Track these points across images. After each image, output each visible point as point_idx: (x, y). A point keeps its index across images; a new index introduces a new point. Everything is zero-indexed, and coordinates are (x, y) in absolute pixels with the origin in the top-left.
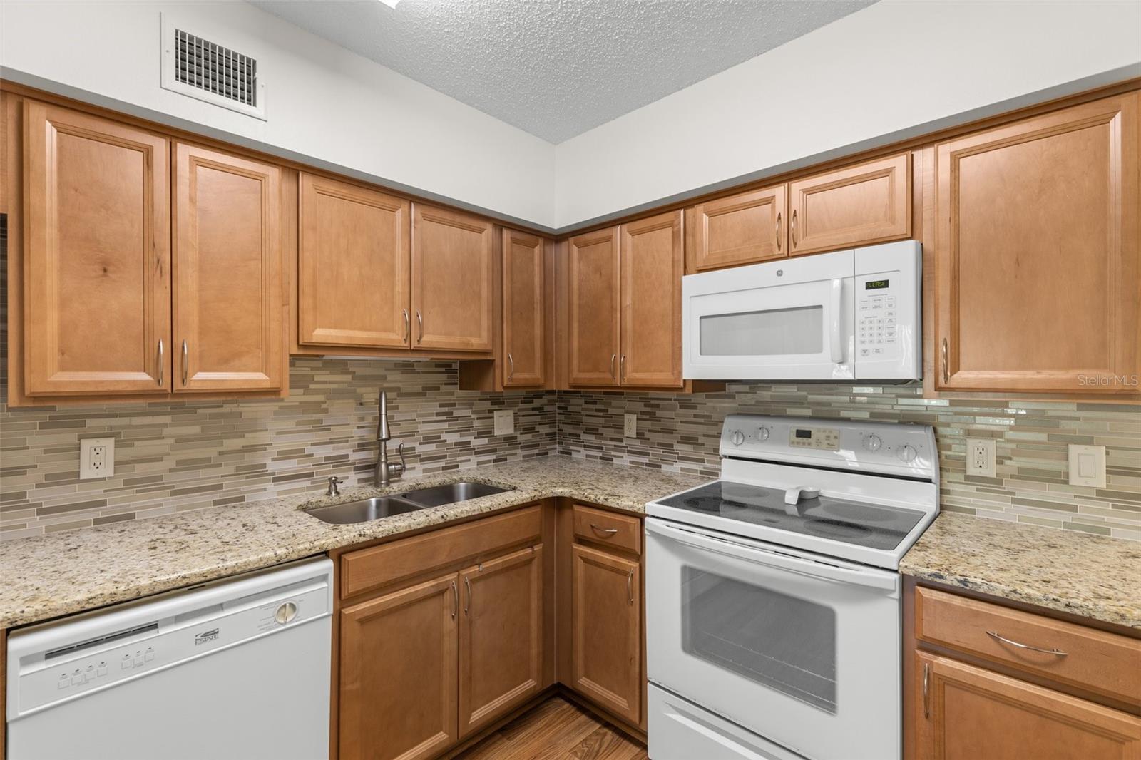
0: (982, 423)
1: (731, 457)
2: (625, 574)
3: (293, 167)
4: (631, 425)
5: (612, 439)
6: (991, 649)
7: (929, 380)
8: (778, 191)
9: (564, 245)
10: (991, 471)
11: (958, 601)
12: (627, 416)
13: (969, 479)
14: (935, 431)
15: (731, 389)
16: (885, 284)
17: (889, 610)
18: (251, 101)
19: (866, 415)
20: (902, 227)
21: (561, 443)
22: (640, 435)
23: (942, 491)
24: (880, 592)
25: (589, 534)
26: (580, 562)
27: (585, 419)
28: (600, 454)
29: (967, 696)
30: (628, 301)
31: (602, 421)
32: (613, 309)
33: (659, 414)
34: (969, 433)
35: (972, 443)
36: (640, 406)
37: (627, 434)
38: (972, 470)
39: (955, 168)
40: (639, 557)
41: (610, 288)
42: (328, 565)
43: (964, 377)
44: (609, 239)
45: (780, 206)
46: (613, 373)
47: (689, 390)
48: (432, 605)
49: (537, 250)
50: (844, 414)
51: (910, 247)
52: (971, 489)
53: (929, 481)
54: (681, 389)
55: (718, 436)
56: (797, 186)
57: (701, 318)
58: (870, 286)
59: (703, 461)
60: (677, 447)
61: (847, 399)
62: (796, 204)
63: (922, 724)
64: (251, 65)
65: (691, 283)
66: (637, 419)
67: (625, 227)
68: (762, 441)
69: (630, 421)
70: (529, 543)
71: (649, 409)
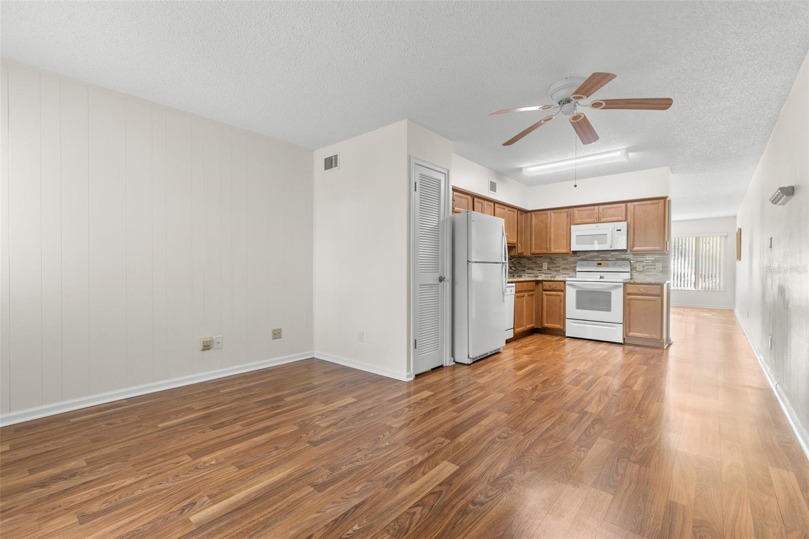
0: (640, 259)
1: (579, 272)
2: (560, 295)
3: (495, 202)
4: (545, 266)
5: (538, 271)
6: (638, 292)
7: (629, 250)
8: (597, 207)
9: (529, 214)
10: (641, 269)
11: (633, 286)
12: (544, 263)
13: (637, 272)
14: (630, 262)
15: (578, 254)
16: (620, 230)
17: (621, 290)
18: (496, 192)
19: (614, 259)
20: (624, 219)
21: (517, 273)
22: (548, 269)
23: (631, 275)
24: (620, 286)
25: (548, 288)
26: (545, 296)
27: (527, 265)
28: (533, 275)
29: (635, 301)
30: (552, 231)
31: (535, 265)
32: (547, 233)
33: (555, 262)
34: (637, 262)
35: (638, 264)
36: (549, 260)
37: (544, 268)
38: (637, 270)
39: (634, 208)
40: (563, 291)
41: (546, 227)
42: (514, 284)
43: (635, 248)
44: (547, 214)
45: (597, 211)
46: (547, 250)
47: (571, 253)
48: (522, 298)
49: (523, 216)
50: (609, 259)
51: (625, 223)
52: (637, 274)
53: (628, 272)
54: (568, 253)
55: (576, 267)
56: (601, 207)
57: (577, 236)
58: (617, 230)
59: (569, 274)
60: (561, 271)
61: (610, 255)
62: (601, 211)
63: (627, 308)
64: (495, 183)
65: (573, 227)
66: (548, 264)
67: (551, 211)
68: (589, 266)
69: (545, 265)
70: (533, 291)
71: (552, 261)
